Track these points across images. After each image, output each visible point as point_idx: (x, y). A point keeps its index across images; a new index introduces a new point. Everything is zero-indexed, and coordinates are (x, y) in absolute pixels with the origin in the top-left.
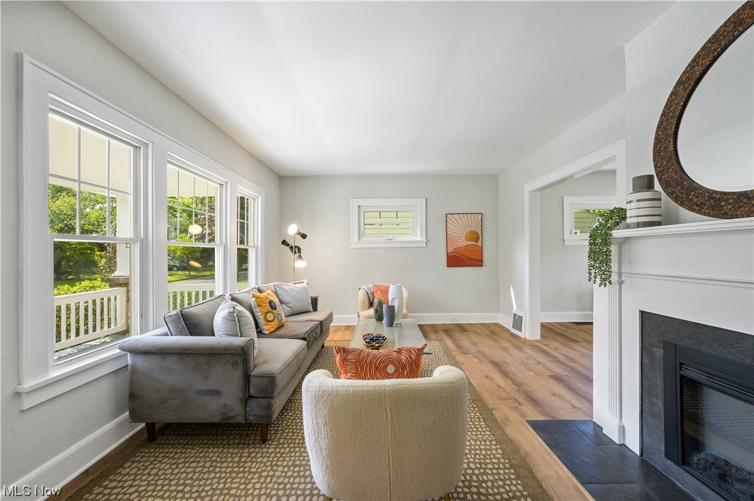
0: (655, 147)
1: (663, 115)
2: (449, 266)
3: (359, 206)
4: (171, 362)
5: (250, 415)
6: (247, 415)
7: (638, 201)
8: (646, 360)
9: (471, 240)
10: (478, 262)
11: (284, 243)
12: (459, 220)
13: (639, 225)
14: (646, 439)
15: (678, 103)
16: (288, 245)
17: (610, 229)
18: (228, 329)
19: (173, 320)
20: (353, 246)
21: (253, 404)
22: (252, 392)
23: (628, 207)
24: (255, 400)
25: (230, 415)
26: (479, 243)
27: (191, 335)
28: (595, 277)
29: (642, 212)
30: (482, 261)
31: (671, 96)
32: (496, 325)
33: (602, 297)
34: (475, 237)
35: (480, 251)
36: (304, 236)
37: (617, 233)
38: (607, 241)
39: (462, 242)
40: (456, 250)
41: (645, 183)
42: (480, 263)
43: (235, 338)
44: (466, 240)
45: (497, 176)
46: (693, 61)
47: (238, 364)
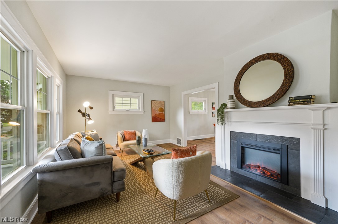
0: (234, 88)
1: (236, 80)
2: (152, 122)
3: (113, 95)
4: (69, 174)
5: (115, 190)
6: (113, 190)
7: (230, 102)
8: (232, 144)
9: (160, 111)
10: (163, 120)
11: (79, 111)
12: (156, 103)
13: (231, 108)
14: (232, 165)
15: (239, 78)
16: (81, 112)
17: (224, 109)
18: (98, 153)
19: (63, 152)
20: (110, 113)
21: (116, 184)
22: (116, 179)
23: (228, 103)
24: (117, 182)
25: (105, 192)
26: (163, 113)
27: (74, 159)
28: (219, 123)
29: (232, 105)
30: (164, 119)
31: (237, 75)
32: (170, 143)
33: (219, 129)
34: (162, 110)
35: (164, 116)
36: (91, 108)
37: (225, 110)
38: (223, 112)
39: (158, 112)
40: (155, 115)
41: (231, 97)
42: (164, 120)
43: (103, 156)
44: (159, 111)
45: (169, 87)
46: (243, 68)
47: (108, 167)
